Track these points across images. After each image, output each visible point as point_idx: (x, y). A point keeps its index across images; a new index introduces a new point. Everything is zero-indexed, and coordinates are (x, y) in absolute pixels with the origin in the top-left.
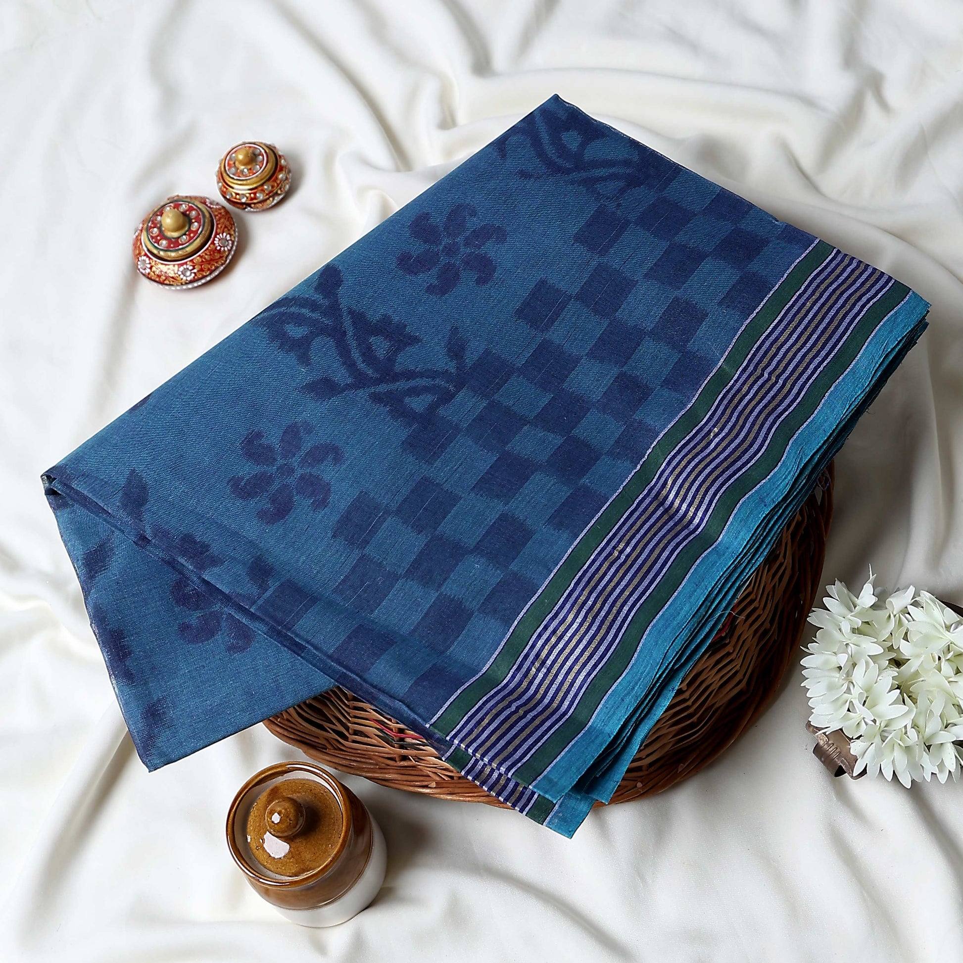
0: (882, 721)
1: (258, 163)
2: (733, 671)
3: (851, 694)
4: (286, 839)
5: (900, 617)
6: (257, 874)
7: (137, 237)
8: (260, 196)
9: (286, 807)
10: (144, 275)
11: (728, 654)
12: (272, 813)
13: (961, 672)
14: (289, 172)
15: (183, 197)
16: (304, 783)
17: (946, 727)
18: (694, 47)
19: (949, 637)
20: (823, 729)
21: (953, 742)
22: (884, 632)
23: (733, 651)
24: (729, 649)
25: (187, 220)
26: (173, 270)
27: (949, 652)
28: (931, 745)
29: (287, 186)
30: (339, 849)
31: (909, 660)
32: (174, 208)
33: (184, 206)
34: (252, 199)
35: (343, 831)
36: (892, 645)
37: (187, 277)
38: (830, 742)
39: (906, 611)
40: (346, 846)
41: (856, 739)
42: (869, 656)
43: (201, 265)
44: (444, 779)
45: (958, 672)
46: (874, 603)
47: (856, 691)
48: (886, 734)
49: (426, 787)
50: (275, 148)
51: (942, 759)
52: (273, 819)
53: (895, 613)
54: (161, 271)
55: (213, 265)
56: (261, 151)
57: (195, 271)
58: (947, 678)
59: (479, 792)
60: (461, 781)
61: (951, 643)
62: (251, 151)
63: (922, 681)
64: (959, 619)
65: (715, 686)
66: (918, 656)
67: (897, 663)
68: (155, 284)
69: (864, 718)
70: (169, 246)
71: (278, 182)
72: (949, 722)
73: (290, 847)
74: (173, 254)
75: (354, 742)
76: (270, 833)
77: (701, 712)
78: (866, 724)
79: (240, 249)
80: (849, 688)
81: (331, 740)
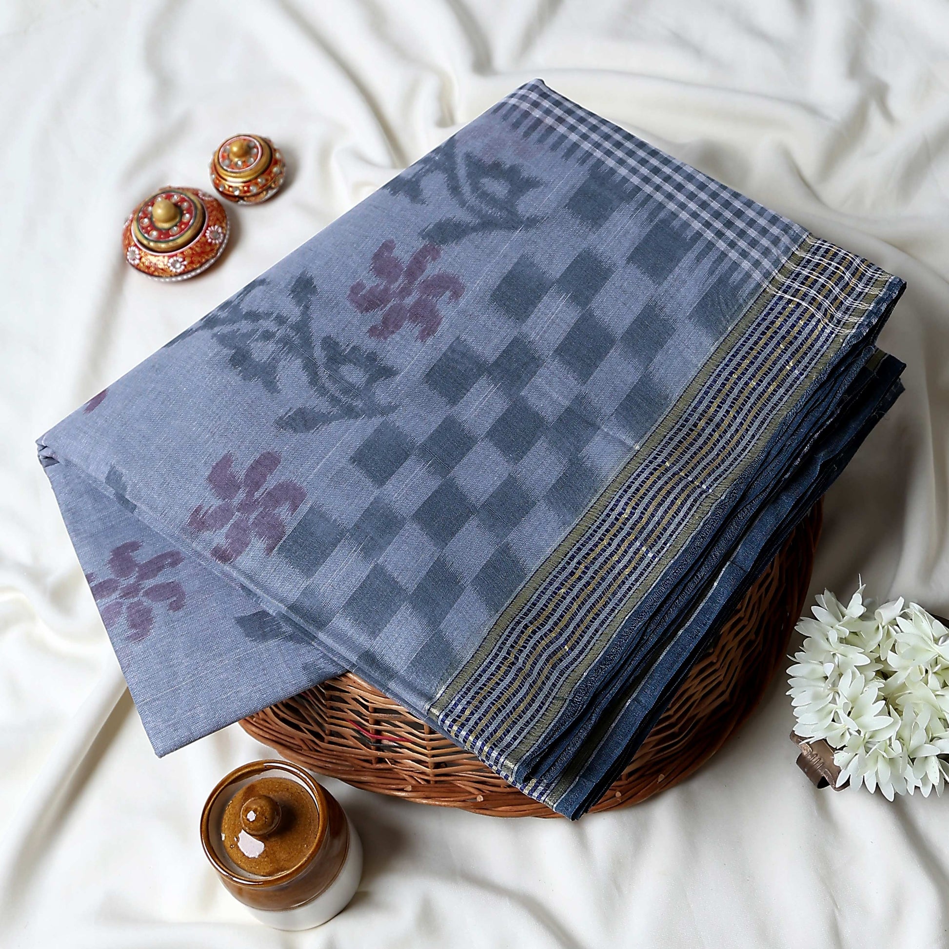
0: (866, 733)
1: (252, 156)
2: (715, 683)
3: (837, 704)
4: (261, 838)
5: (888, 629)
6: (230, 873)
7: (127, 227)
8: (254, 189)
9: (262, 805)
10: (133, 266)
11: (712, 664)
12: (247, 811)
13: (948, 686)
14: (284, 165)
15: (175, 188)
16: (281, 782)
17: (931, 741)
18: (697, 51)
19: (937, 650)
20: (806, 738)
21: (937, 756)
22: (872, 643)
23: (717, 661)
24: (713, 658)
25: (178, 211)
26: (163, 262)
27: (937, 665)
28: (915, 758)
29: (281, 181)
30: (315, 849)
31: (896, 672)
32: (166, 198)
33: (175, 197)
34: (245, 192)
35: (320, 831)
36: (880, 656)
37: (176, 268)
38: (814, 753)
39: (894, 623)
40: (322, 847)
41: (839, 749)
42: (855, 666)
43: (192, 258)
44: (420, 783)
45: (945, 685)
46: (863, 613)
47: (841, 701)
48: (870, 746)
49: (402, 790)
50: (270, 141)
51: (926, 773)
52: (248, 817)
53: (883, 624)
54: (151, 263)
55: (204, 257)
56: (255, 144)
57: (185, 263)
58: (934, 691)
59: (456, 797)
60: (436, 785)
61: (939, 656)
62: (245, 143)
63: (910, 693)
64: (947, 632)
65: (698, 697)
66: (905, 668)
67: (885, 675)
68: (144, 275)
69: (848, 729)
70: (159, 237)
71: (272, 175)
72: (934, 735)
73: (265, 846)
74: (163, 246)
75: (330, 743)
76: (245, 831)
77: (682, 722)
78: (850, 734)
79: (232, 242)
80: (834, 699)
81: (307, 741)
